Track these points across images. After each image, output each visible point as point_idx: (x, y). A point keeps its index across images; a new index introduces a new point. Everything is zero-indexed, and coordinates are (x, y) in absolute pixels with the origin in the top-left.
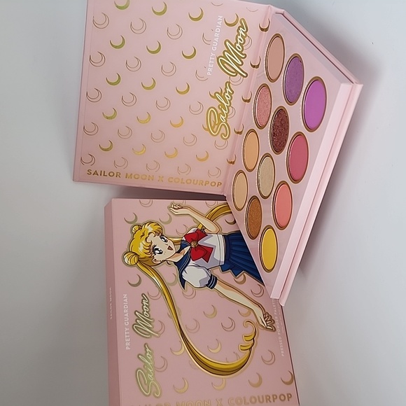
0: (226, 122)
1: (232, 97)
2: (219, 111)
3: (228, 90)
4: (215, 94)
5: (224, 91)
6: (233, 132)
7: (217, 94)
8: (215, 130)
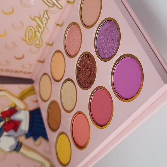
0: (40, 37)
1: (47, 22)
2: (36, 30)
3: (46, 16)
4: (34, 18)
5: (42, 16)
6: (44, 44)
7: (36, 18)
8: (31, 41)
